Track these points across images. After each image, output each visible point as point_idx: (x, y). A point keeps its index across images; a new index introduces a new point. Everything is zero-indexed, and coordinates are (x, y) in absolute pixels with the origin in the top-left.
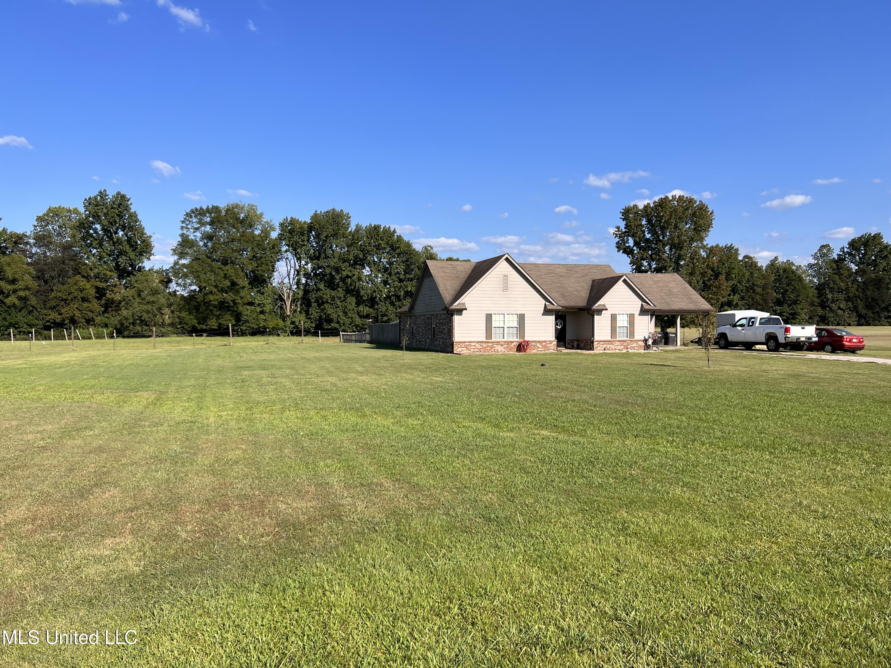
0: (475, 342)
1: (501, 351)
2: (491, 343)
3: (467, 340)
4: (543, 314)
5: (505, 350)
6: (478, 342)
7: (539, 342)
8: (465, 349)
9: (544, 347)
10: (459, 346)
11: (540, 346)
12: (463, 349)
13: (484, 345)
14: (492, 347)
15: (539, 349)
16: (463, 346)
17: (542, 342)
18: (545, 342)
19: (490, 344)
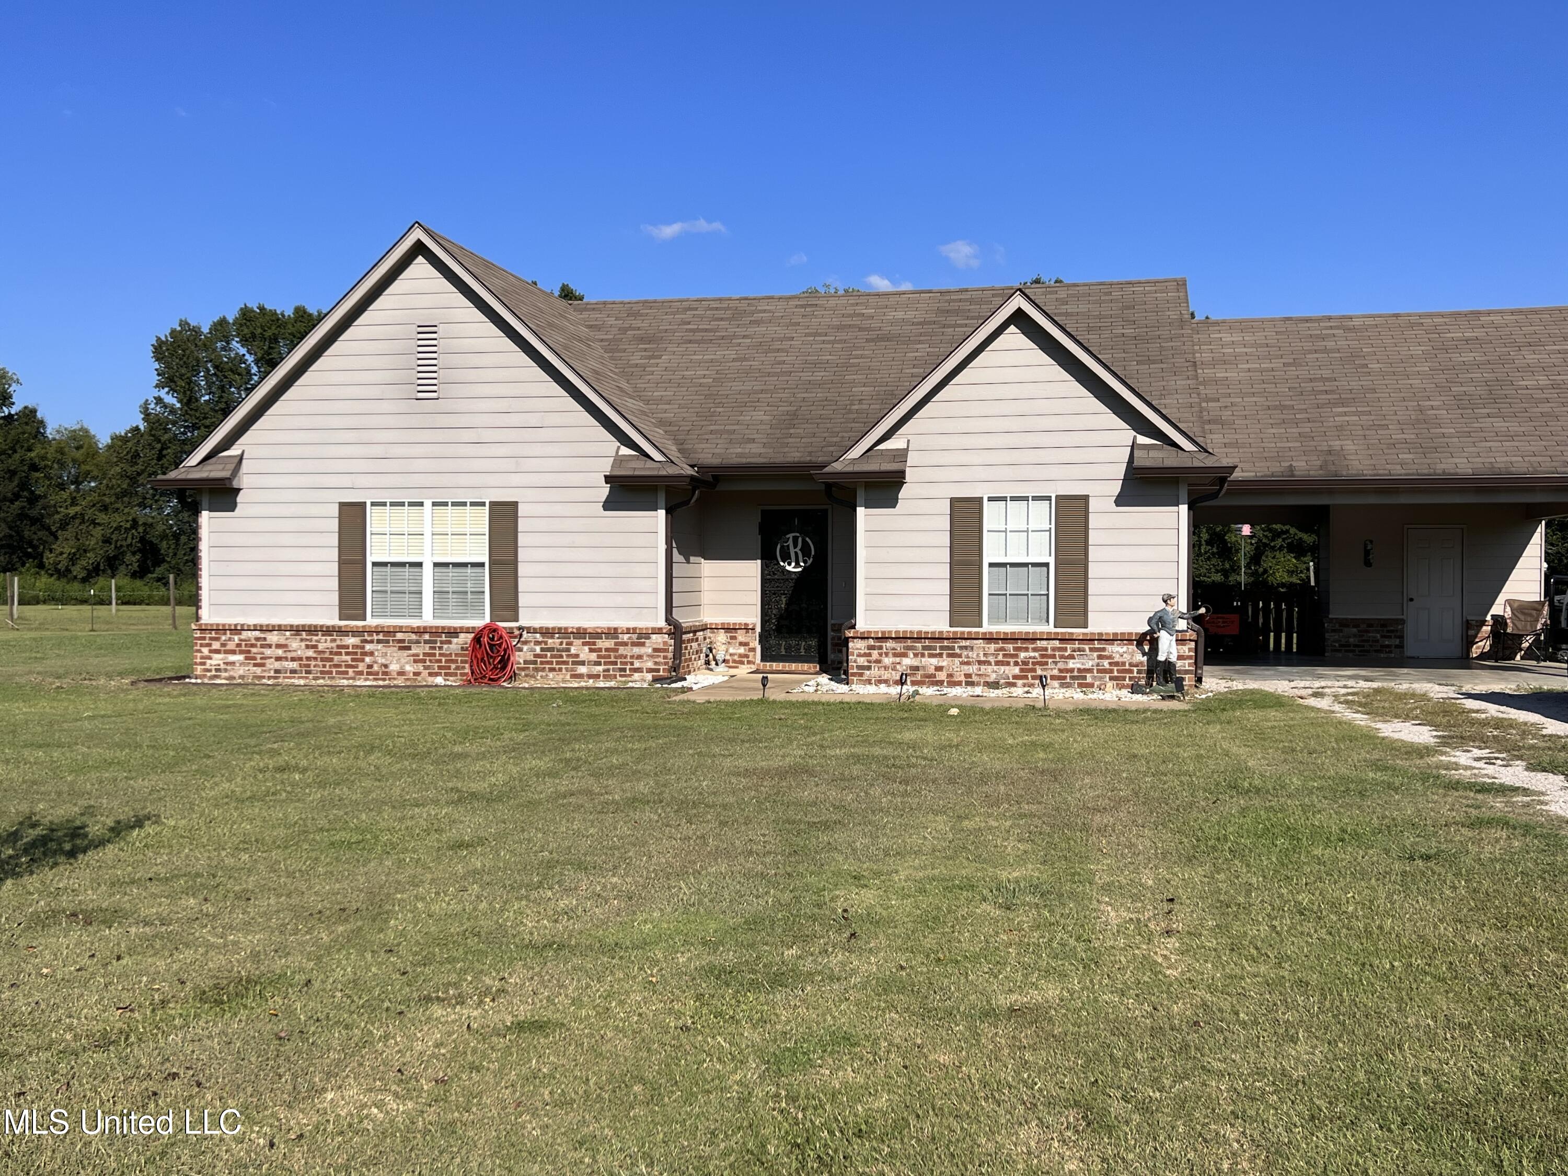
0: (280, 628)
1: (401, 673)
2: (355, 633)
3: (251, 621)
4: (610, 504)
5: (420, 667)
6: (297, 630)
7: (580, 633)
8: (239, 658)
9: (606, 658)
10: (216, 645)
11: (585, 654)
12: (232, 658)
13: (325, 643)
14: (359, 654)
15: (582, 670)
16: (231, 646)
17: (597, 635)
18: (612, 633)
19: (351, 641)
